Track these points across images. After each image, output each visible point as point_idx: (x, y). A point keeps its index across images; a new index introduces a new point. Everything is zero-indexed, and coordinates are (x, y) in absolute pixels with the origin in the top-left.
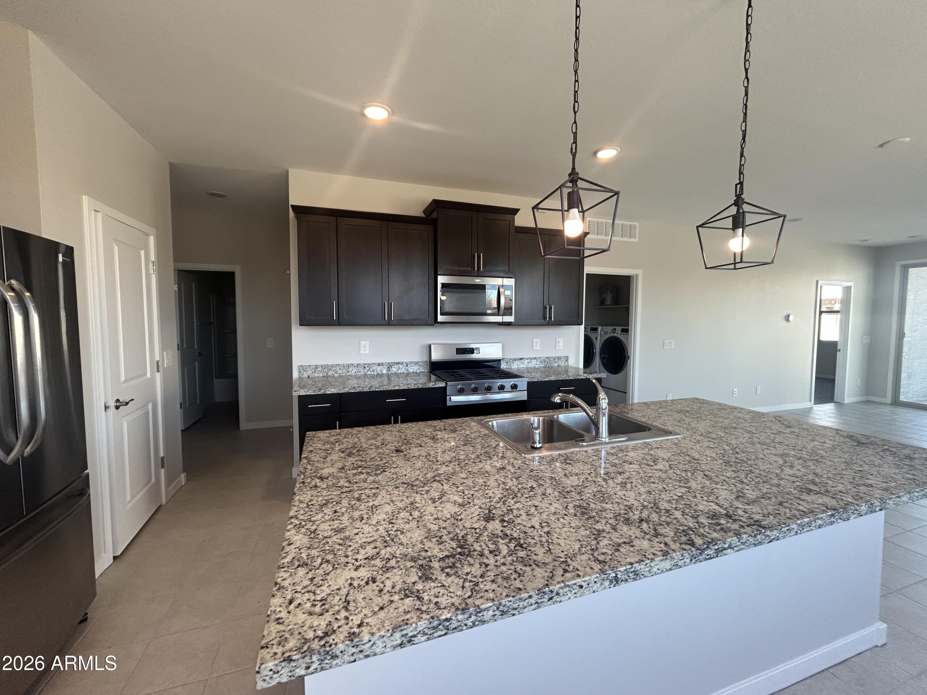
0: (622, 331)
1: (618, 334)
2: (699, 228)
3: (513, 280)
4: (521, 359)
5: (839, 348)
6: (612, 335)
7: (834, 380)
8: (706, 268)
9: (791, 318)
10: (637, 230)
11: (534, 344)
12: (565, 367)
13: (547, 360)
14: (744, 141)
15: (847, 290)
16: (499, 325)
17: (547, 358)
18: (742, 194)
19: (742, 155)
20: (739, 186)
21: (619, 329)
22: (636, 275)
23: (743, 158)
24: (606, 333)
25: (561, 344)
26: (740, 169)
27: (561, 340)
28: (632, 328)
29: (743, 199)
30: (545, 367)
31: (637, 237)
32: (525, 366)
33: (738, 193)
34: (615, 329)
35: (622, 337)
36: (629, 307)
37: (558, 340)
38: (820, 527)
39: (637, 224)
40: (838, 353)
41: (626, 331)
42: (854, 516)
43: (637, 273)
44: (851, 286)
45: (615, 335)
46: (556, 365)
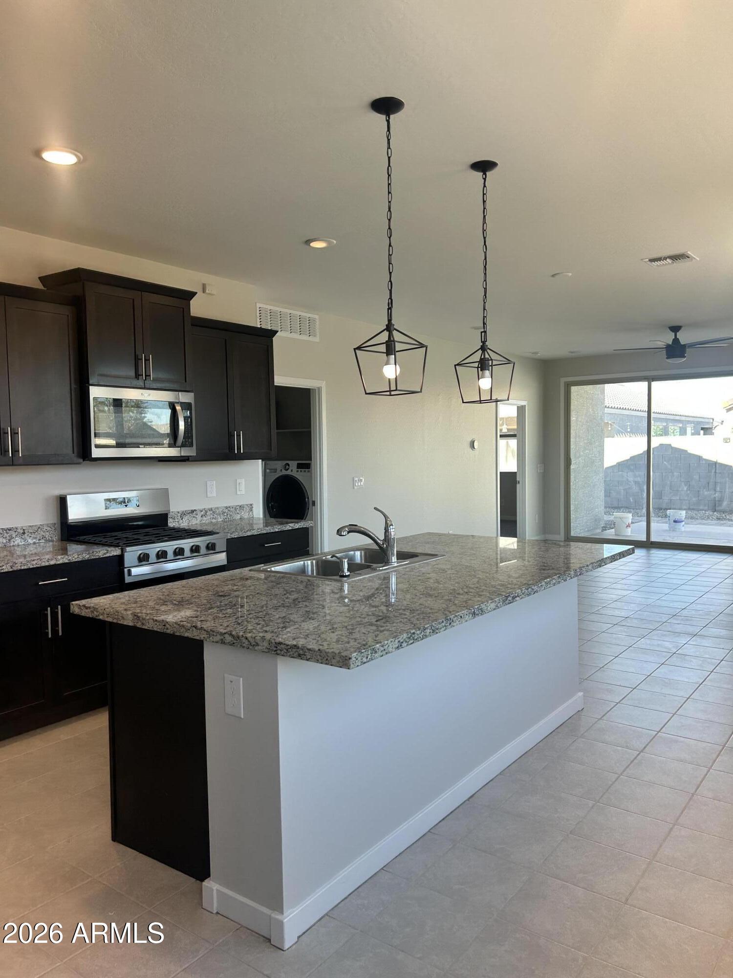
0: (298, 467)
1: (293, 471)
2: (457, 367)
3: (192, 394)
4: (193, 511)
5: (518, 479)
6: (284, 472)
7: (515, 522)
8: (463, 402)
9: (476, 444)
10: (317, 323)
11: (209, 489)
12: (249, 519)
13: (227, 511)
14: (486, 297)
15: (521, 410)
16: (160, 461)
17: (227, 508)
18: (486, 341)
19: (484, 309)
20: (483, 334)
21: (293, 464)
22: (319, 388)
23: (485, 311)
24: (275, 471)
25: (243, 487)
26: (484, 319)
27: (243, 481)
28: (315, 463)
29: (487, 346)
30: (224, 521)
31: (318, 336)
32: (198, 522)
33: (483, 340)
34: (289, 465)
35: (299, 475)
36: (310, 432)
37: (238, 481)
38: (554, 585)
39: (316, 317)
40: (518, 485)
41: (306, 466)
42: (569, 578)
43: (319, 385)
44: (525, 406)
45: (289, 472)
46: (238, 517)
